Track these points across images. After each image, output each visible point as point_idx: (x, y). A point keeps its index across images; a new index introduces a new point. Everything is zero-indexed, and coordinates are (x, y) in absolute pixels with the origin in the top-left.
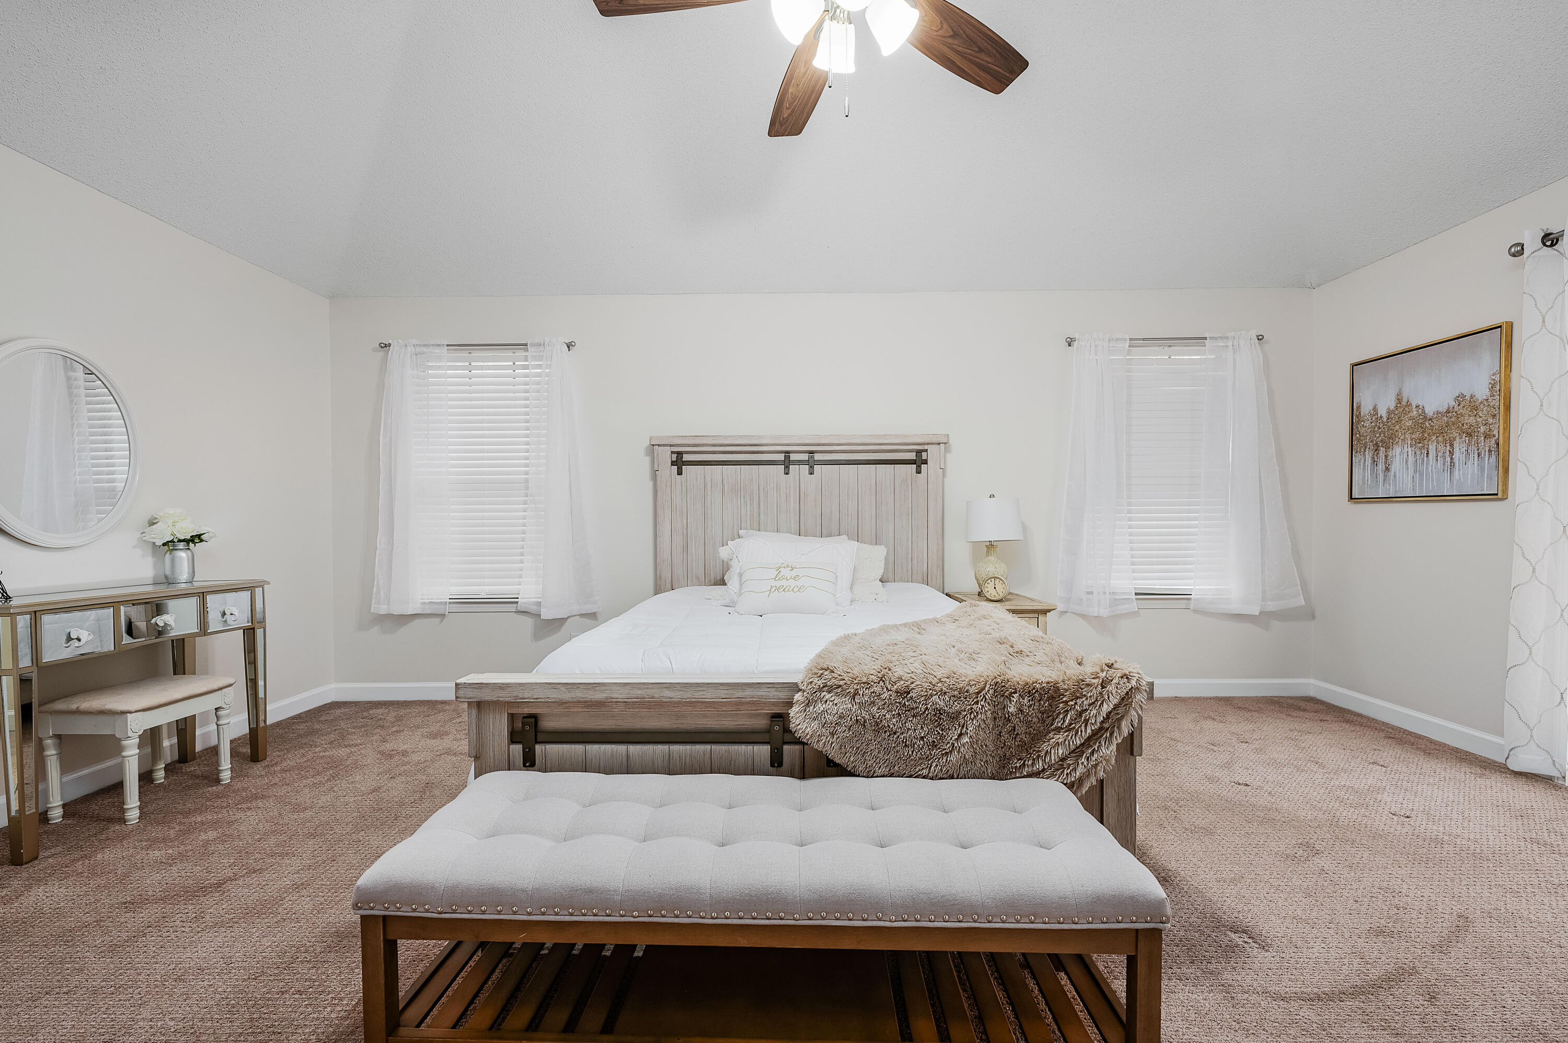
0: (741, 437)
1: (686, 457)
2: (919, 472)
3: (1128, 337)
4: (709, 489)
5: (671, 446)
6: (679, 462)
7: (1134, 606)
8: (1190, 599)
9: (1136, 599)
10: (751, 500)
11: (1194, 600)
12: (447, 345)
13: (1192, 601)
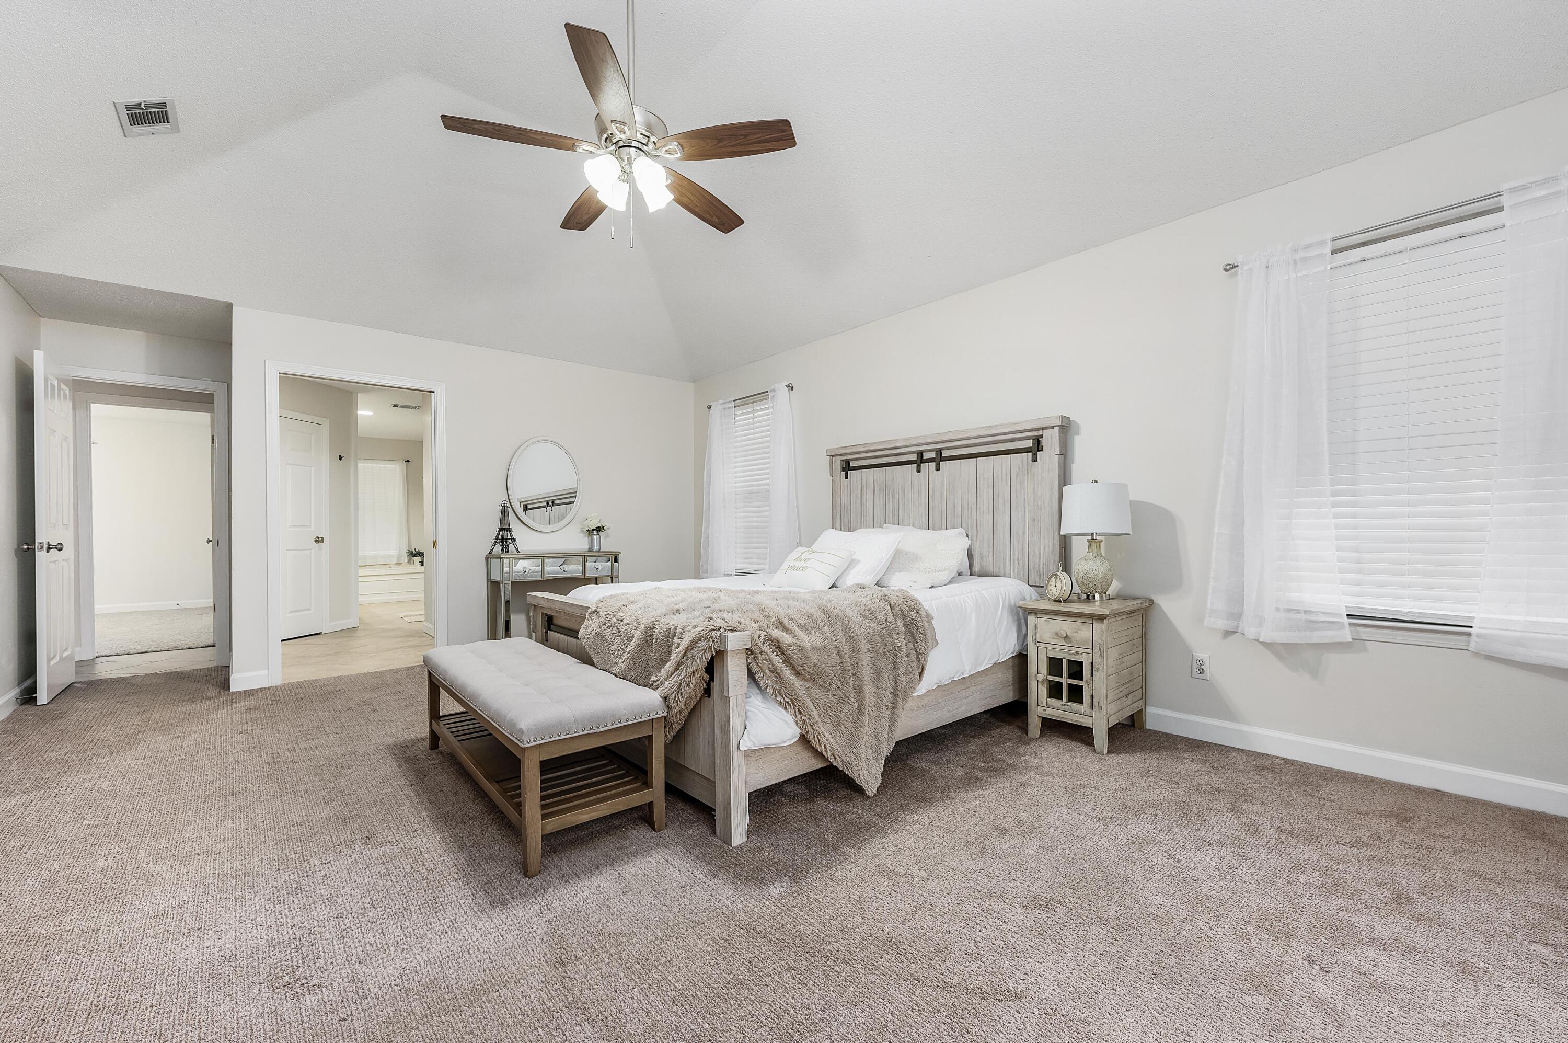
0: (882, 442)
1: (852, 464)
2: (1035, 460)
3: (1330, 235)
4: (865, 489)
5: (841, 455)
6: (847, 467)
7: (1346, 635)
8: (1469, 634)
9: (1350, 624)
10: (893, 498)
11: (1478, 636)
12: (734, 401)
13: (1473, 638)
